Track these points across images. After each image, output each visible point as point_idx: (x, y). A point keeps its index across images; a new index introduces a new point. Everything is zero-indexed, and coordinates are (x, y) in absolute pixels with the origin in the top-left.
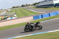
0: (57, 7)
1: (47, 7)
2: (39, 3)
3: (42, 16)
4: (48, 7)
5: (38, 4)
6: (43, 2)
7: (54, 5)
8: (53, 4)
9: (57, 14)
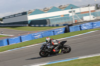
0: (33, 25)
1: (17, 25)
2: (4, 18)
3: (8, 41)
4: (19, 25)
5: (2, 21)
6: (9, 17)
7: (29, 23)
8: (27, 21)
9: (33, 38)
